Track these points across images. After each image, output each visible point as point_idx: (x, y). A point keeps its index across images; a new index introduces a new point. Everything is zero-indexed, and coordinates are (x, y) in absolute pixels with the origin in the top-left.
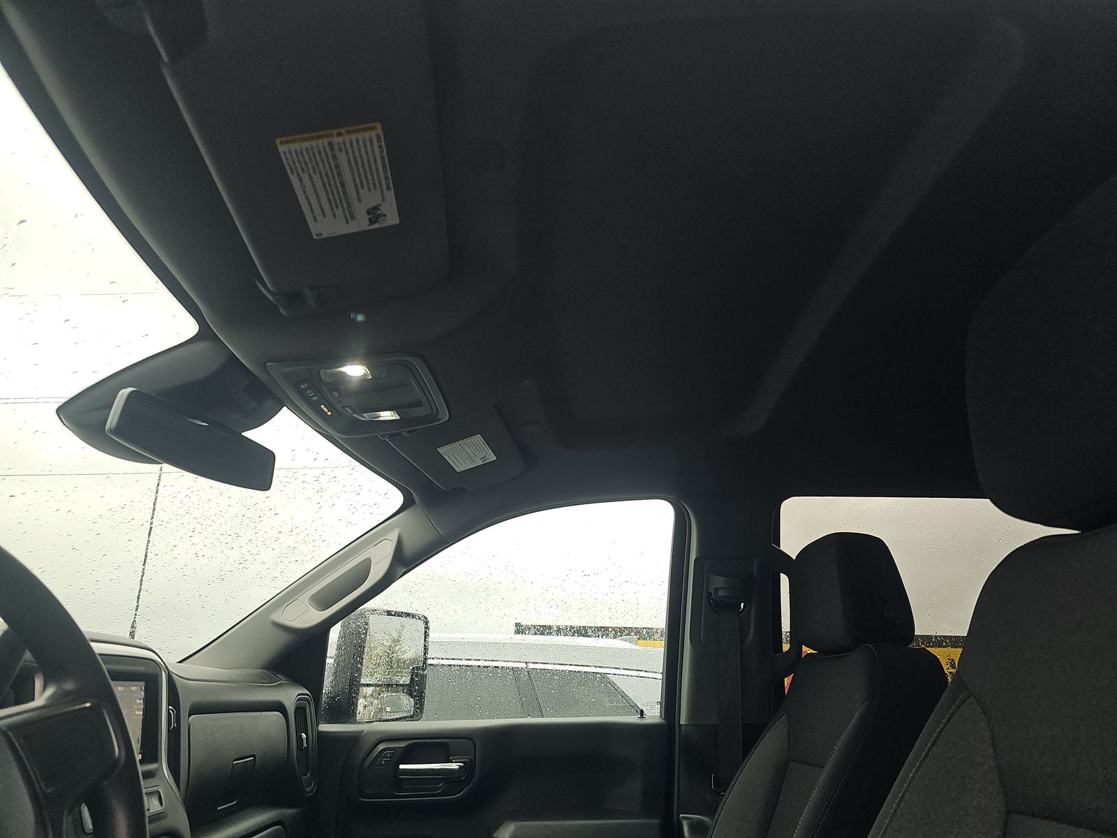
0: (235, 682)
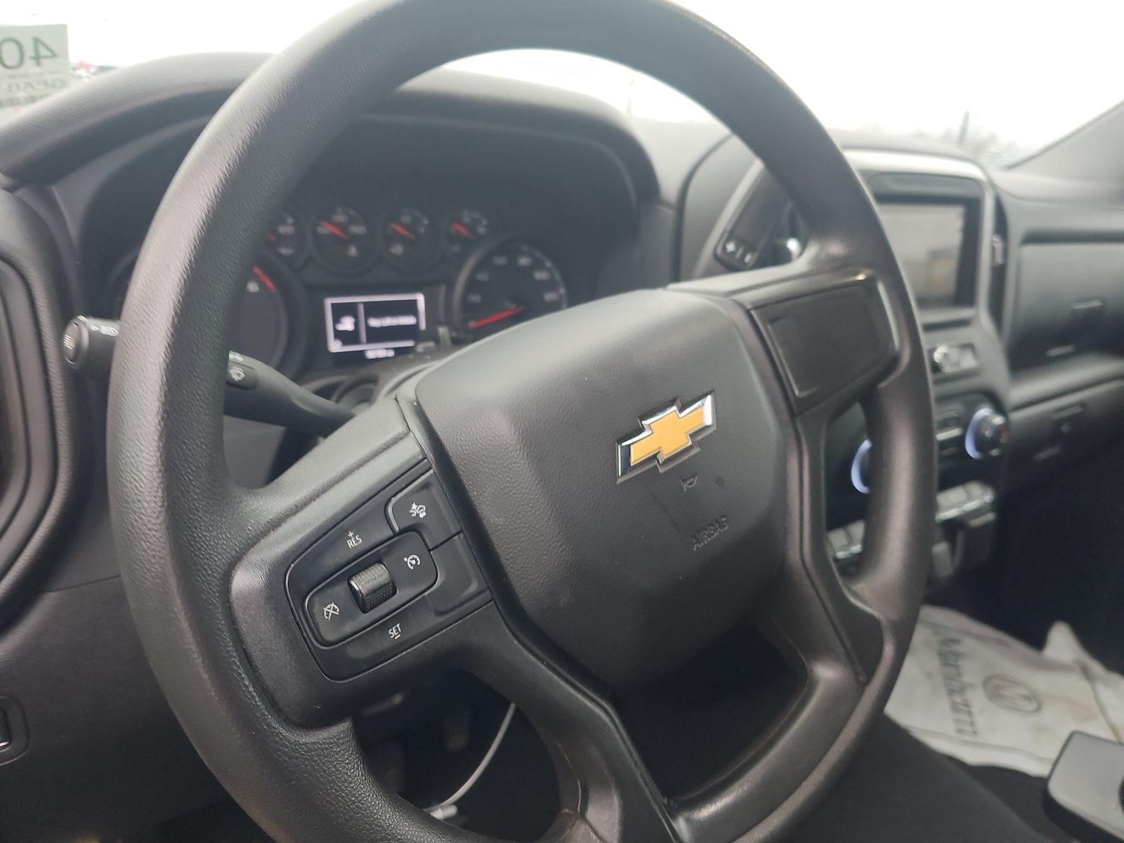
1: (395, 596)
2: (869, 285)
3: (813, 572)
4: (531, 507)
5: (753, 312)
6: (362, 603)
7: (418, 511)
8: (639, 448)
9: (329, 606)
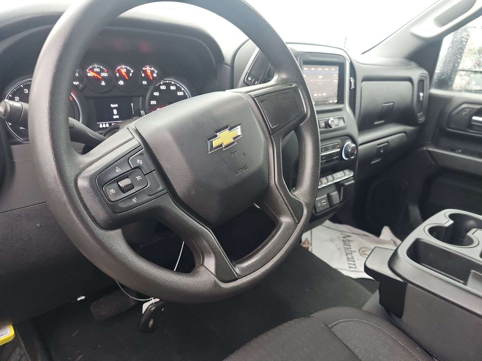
0: (387, 66)
1: (133, 189)
2: (295, 90)
3: (279, 187)
4: (179, 161)
5: (255, 98)
6: (123, 190)
7: (140, 162)
8: (216, 143)
9: (111, 190)
